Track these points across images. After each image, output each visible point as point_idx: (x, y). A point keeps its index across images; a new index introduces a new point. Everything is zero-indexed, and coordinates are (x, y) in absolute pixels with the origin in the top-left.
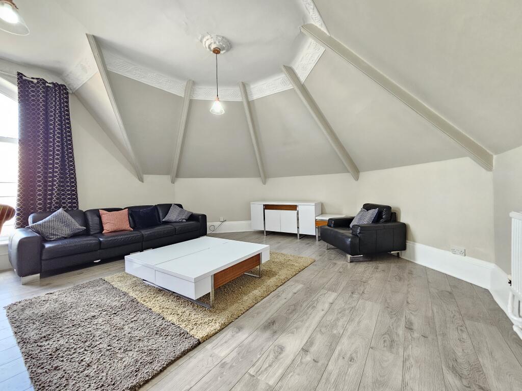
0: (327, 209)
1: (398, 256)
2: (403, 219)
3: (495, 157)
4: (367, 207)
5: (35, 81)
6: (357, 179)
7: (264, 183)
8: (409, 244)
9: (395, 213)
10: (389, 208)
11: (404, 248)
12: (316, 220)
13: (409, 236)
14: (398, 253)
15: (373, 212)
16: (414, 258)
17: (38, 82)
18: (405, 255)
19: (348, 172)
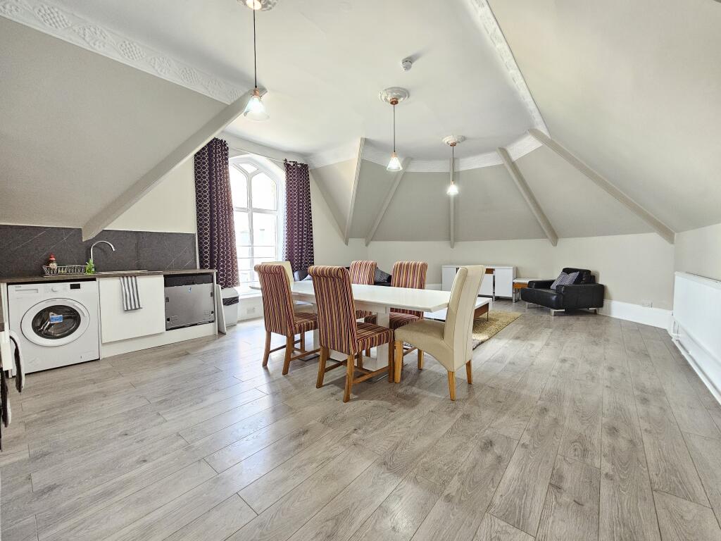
0: (522, 274)
1: (595, 313)
2: (601, 281)
3: (676, 234)
4: (567, 271)
5: (292, 164)
6: (555, 244)
7: (452, 247)
8: (606, 302)
9: (594, 276)
10: (589, 272)
11: (601, 305)
12: (513, 283)
13: (606, 295)
14: (595, 310)
15: (573, 276)
16: (610, 313)
17: (294, 165)
18: (601, 311)
19: (547, 237)
